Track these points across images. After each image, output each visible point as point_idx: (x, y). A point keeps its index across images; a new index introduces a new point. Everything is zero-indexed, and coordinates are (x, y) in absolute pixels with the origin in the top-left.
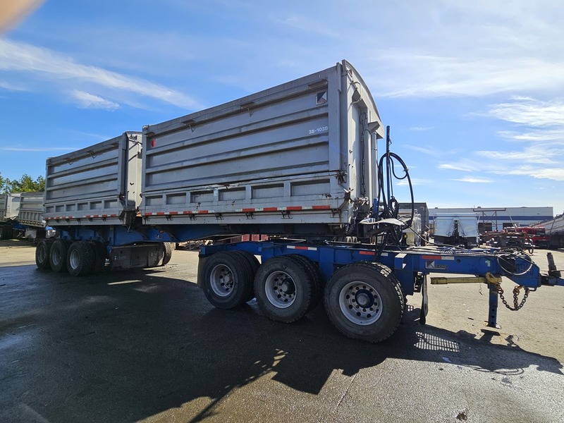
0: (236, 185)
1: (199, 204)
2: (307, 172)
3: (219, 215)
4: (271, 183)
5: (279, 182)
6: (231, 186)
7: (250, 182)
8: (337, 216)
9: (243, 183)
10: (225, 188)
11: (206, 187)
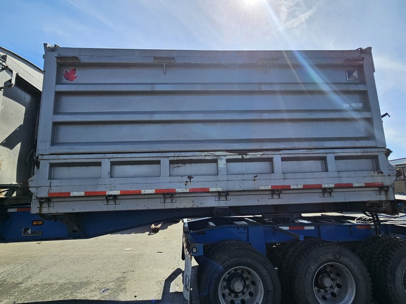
0: (258, 155)
1: (190, 177)
2: (354, 146)
3: (225, 194)
4: (310, 155)
5: (321, 155)
6: (250, 155)
7: (280, 152)
8: (383, 193)
9: (270, 152)
10: (240, 157)
11: (203, 154)
